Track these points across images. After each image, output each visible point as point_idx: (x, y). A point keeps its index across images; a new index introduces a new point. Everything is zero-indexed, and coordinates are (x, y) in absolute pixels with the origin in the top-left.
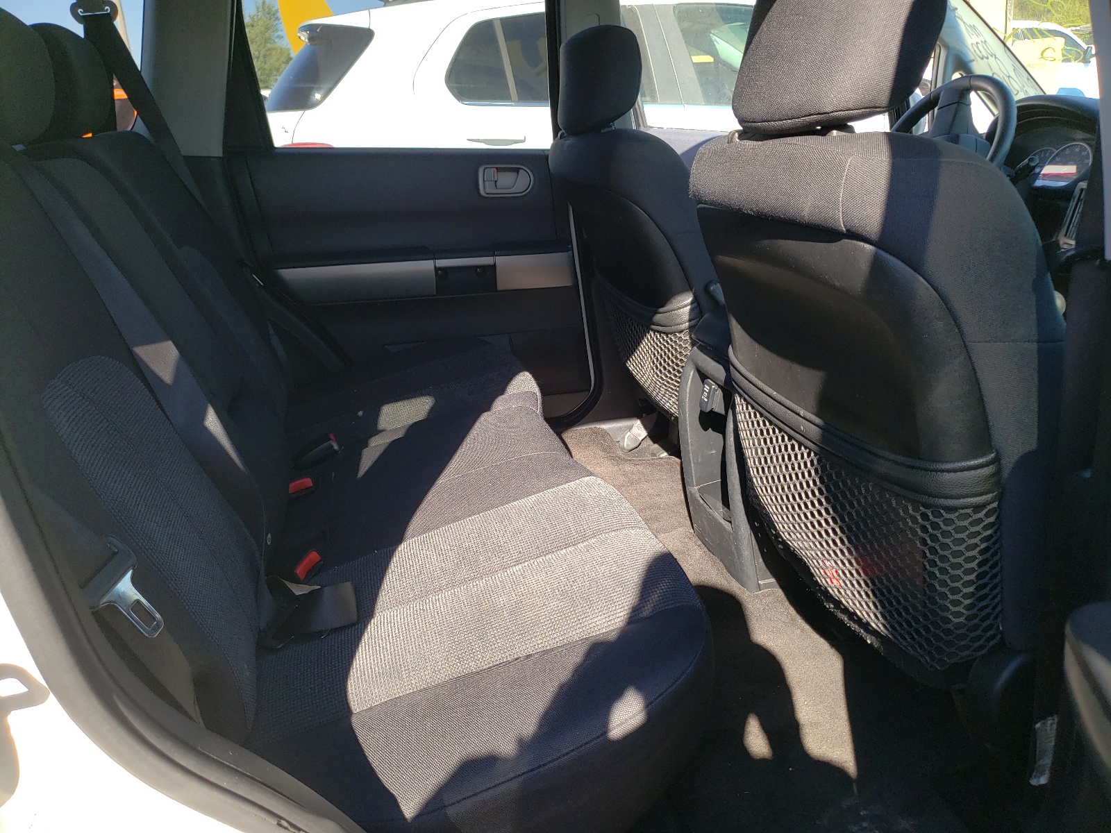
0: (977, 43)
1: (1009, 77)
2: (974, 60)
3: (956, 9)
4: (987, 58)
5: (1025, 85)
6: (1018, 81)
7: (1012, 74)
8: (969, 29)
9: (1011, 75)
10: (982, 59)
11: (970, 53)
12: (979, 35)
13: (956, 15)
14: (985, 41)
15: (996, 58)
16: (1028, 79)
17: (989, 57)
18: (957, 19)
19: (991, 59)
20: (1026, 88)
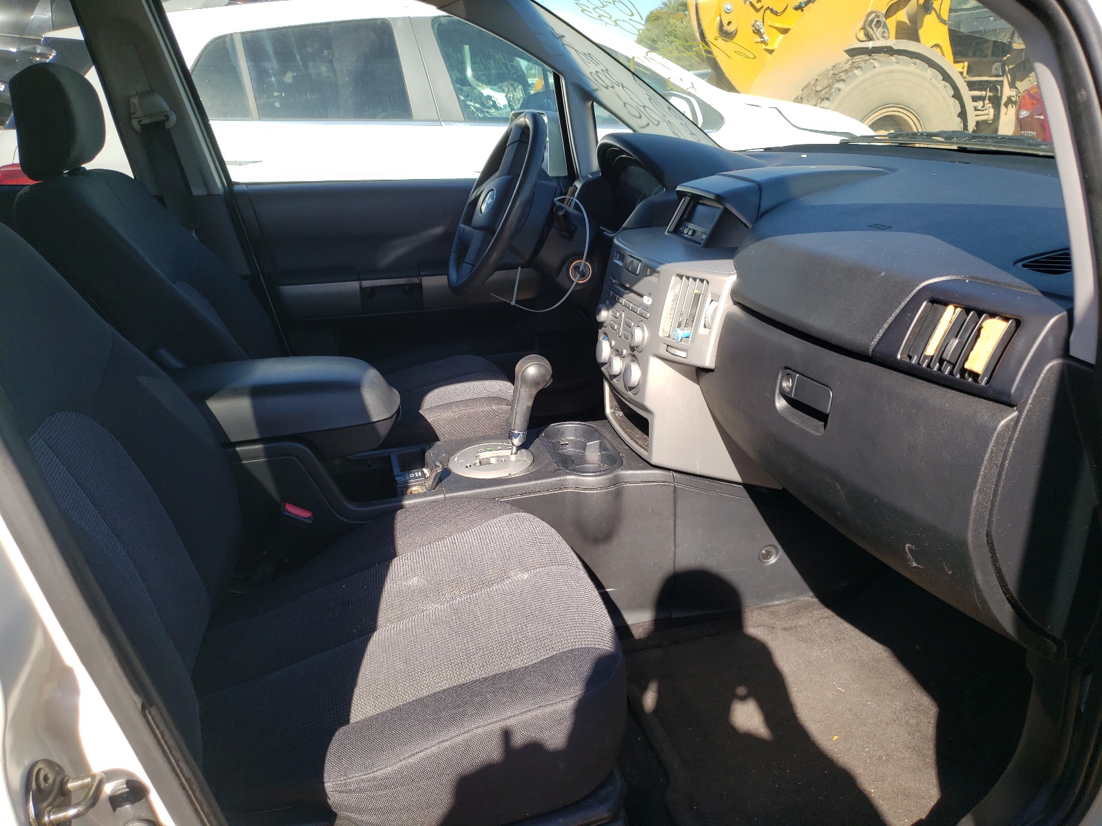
0: (597, 72)
1: (644, 107)
2: (598, 90)
3: (563, 36)
4: (613, 87)
5: (666, 115)
6: (656, 111)
7: (648, 103)
8: (583, 57)
9: (646, 105)
10: (607, 88)
11: (590, 82)
12: (597, 63)
13: (565, 43)
14: (607, 70)
15: (623, 87)
16: (669, 109)
17: (615, 86)
18: (567, 47)
19: (618, 89)
20: (668, 118)
